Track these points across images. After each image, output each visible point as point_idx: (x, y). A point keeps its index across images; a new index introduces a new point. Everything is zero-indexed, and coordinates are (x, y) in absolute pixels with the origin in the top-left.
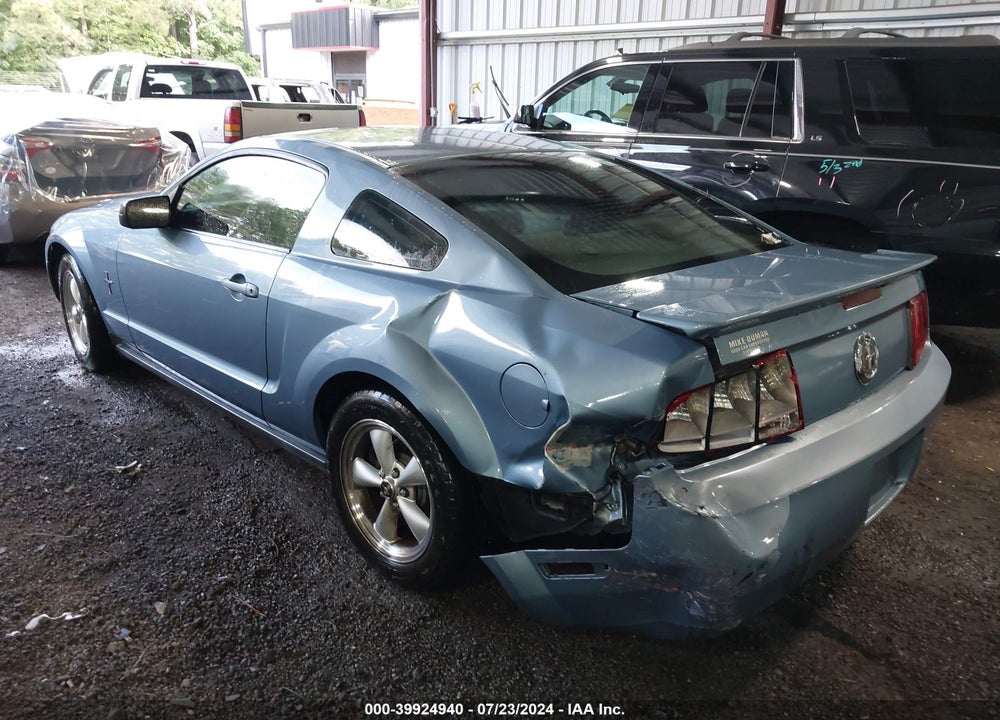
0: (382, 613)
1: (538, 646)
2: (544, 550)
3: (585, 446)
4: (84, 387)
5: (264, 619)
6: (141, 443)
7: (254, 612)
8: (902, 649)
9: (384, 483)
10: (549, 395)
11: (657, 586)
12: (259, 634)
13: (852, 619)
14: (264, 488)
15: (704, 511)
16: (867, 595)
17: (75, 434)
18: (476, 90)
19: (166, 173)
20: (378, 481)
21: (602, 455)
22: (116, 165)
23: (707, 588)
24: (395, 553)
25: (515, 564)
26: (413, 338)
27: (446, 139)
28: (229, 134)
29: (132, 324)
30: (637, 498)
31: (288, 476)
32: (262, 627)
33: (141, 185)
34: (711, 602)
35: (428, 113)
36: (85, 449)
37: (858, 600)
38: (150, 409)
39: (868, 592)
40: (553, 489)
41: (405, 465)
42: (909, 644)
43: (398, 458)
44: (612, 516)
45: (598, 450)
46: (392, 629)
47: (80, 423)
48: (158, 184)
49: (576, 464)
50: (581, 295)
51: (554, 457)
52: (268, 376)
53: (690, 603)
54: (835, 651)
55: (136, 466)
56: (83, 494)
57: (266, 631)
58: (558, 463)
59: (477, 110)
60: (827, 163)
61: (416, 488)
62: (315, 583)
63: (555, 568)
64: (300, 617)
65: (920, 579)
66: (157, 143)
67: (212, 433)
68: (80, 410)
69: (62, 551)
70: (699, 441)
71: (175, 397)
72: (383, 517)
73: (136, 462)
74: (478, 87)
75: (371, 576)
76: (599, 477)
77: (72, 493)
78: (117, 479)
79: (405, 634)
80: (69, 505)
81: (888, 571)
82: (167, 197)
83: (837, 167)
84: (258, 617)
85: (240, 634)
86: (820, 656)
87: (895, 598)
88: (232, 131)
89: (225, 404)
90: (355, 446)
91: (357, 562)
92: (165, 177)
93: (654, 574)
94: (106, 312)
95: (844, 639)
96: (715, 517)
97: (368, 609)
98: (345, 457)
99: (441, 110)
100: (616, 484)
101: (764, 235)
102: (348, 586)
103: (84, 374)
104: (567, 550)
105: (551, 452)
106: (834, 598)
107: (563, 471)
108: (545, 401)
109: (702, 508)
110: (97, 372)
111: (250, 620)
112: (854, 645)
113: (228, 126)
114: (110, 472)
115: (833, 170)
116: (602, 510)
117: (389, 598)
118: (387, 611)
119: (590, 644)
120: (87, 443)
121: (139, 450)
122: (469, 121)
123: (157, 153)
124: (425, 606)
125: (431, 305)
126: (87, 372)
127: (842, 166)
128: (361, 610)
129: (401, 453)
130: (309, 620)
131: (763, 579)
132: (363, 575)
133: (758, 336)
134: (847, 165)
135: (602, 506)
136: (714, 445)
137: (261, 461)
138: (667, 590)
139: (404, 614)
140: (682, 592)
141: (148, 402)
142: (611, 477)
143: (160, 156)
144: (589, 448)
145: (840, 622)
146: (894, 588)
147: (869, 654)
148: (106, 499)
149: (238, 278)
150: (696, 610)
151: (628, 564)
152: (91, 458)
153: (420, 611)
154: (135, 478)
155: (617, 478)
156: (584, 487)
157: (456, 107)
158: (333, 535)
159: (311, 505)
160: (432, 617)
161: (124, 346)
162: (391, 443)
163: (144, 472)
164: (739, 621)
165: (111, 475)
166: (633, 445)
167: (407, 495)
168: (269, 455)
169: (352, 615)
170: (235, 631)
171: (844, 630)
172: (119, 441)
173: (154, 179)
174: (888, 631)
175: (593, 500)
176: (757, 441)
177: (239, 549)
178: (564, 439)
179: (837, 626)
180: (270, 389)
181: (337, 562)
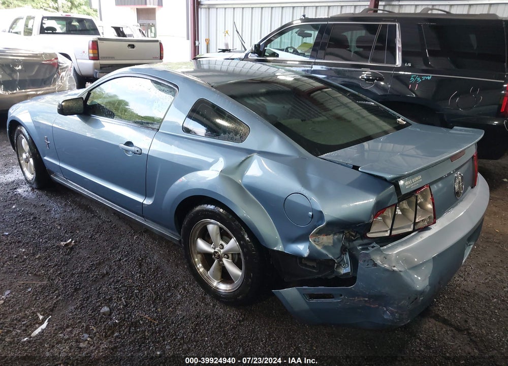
0: (217, 319)
1: (300, 333)
2: (307, 287)
3: (330, 235)
4: (33, 197)
5: (157, 325)
6: (72, 230)
7: (151, 322)
8: (473, 326)
9: (215, 252)
10: (313, 210)
11: (367, 305)
12: (156, 333)
13: (447, 311)
14: (143, 252)
15: (395, 269)
16: (452, 299)
17: (34, 224)
18: (226, 34)
19: (61, 77)
20: (212, 251)
21: (338, 239)
22: (34, 73)
23: (396, 306)
24: (223, 287)
25: (291, 294)
26: (233, 179)
27: (234, 69)
28: (92, 55)
29: (62, 165)
30: (361, 263)
31: (154, 245)
32: (157, 329)
33: (48, 84)
34: (397, 312)
35: (195, 43)
36: (42, 233)
37: (448, 301)
38: (72, 209)
39: (452, 297)
40: (313, 257)
41: (227, 243)
42: (476, 323)
43: (222, 239)
44: (345, 270)
45: (336, 237)
46: (224, 327)
47: (35, 218)
48: (57, 83)
49: (325, 244)
50: (323, 156)
51: (314, 241)
52: (146, 195)
53: (384, 312)
54: (442, 329)
55: (71, 242)
56: (46, 258)
57: (160, 331)
58: (317, 244)
59: (227, 45)
60: (413, 77)
61: (232, 254)
62: (179, 304)
63: (312, 296)
64: (176, 323)
65: (475, 289)
66: (56, 61)
67: (108, 222)
68: (33, 211)
69: (42, 291)
70: (387, 231)
71: (84, 202)
72: (214, 269)
73: (70, 240)
74: (227, 33)
75: (208, 299)
76: (338, 250)
77: (39, 258)
78: (63, 249)
79: (231, 330)
80: (39, 265)
81: (459, 286)
82: (82, 98)
83: (419, 79)
84: (154, 324)
85: (147, 334)
86: (435, 332)
87: (465, 300)
88: (93, 53)
89: (118, 208)
90: (198, 232)
91: (199, 291)
92: (61, 79)
93: (367, 299)
94: (45, 158)
95: (445, 322)
96: (401, 271)
97: (210, 317)
98: (192, 238)
99: (201, 41)
100: (346, 253)
101: (398, 120)
102: (197, 304)
103: (32, 190)
104: (320, 287)
105: (313, 238)
106: (437, 301)
107: (319, 248)
108: (311, 213)
109: (394, 267)
110: (39, 188)
111: (150, 326)
112: (451, 325)
113: (91, 51)
114: (58, 245)
115: (416, 81)
116: (339, 267)
117: (220, 311)
118: (220, 317)
119: (325, 331)
120: (42, 230)
121: (71, 232)
122: (224, 51)
123: (56, 67)
124: (239, 314)
125: (243, 161)
126: (33, 189)
127: (421, 79)
128: (206, 318)
129: (225, 236)
130: (180, 324)
131: (422, 300)
132: (204, 299)
133: (417, 178)
134: (424, 78)
135: (339, 265)
136: (394, 233)
137: (138, 237)
138: (372, 306)
139: (228, 319)
140: (380, 307)
141: (70, 205)
142: (344, 250)
143: (58, 68)
144: (331, 237)
145: (443, 314)
146: (464, 294)
147: (459, 329)
148: (59, 261)
149: (129, 144)
150: (387, 316)
151: (353, 294)
152: (46, 238)
153: (237, 317)
154: (72, 249)
155: (346, 251)
156: (331, 256)
157: (209, 40)
158: (184, 277)
159: (169, 261)
160: (243, 320)
161: (56, 175)
162: (219, 232)
163: (76, 245)
164: (409, 321)
165: (59, 247)
166: (354, 234)
167: (228, 258)
168: (141, 234)
169: (202, 320)
170: (144, 332)
171: (446, 318)
172: (59, 228)
173: (55, 80)
174: (465, 317)
175: (335, 263)
176: (414, 230)
177: (136, 287)
178: (320, 232)
179: (442, 316)
180: (148, 202)
181: (188, 292)
